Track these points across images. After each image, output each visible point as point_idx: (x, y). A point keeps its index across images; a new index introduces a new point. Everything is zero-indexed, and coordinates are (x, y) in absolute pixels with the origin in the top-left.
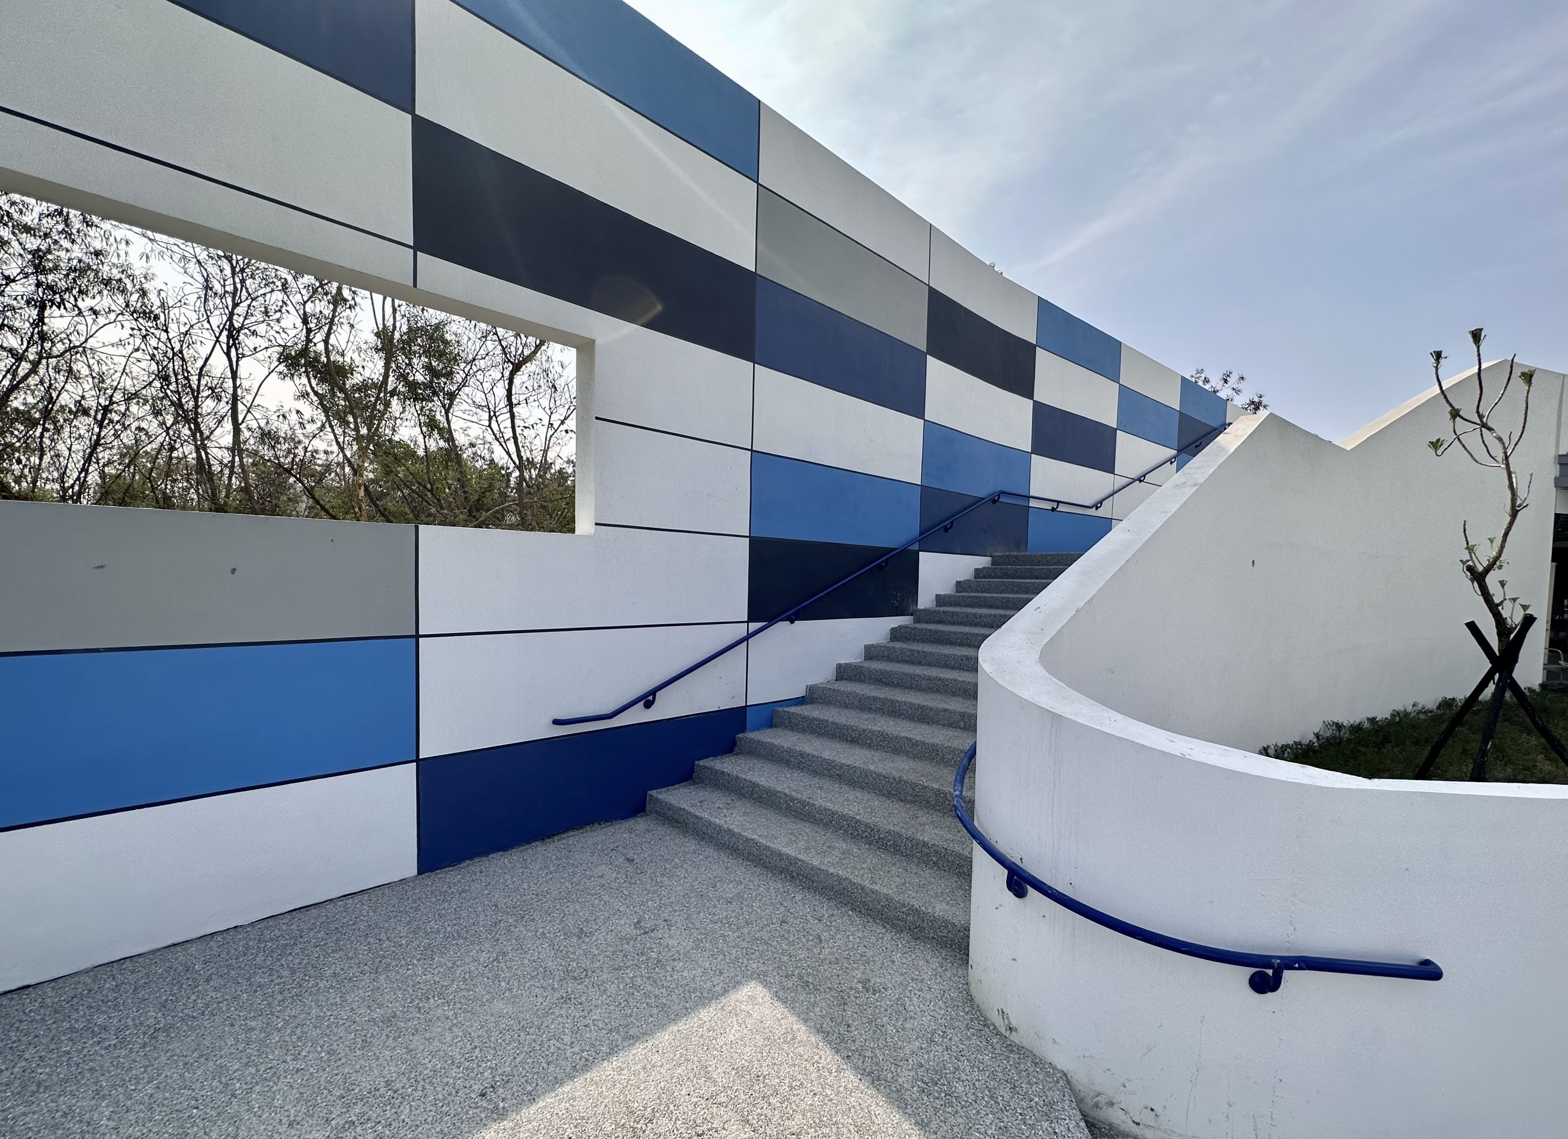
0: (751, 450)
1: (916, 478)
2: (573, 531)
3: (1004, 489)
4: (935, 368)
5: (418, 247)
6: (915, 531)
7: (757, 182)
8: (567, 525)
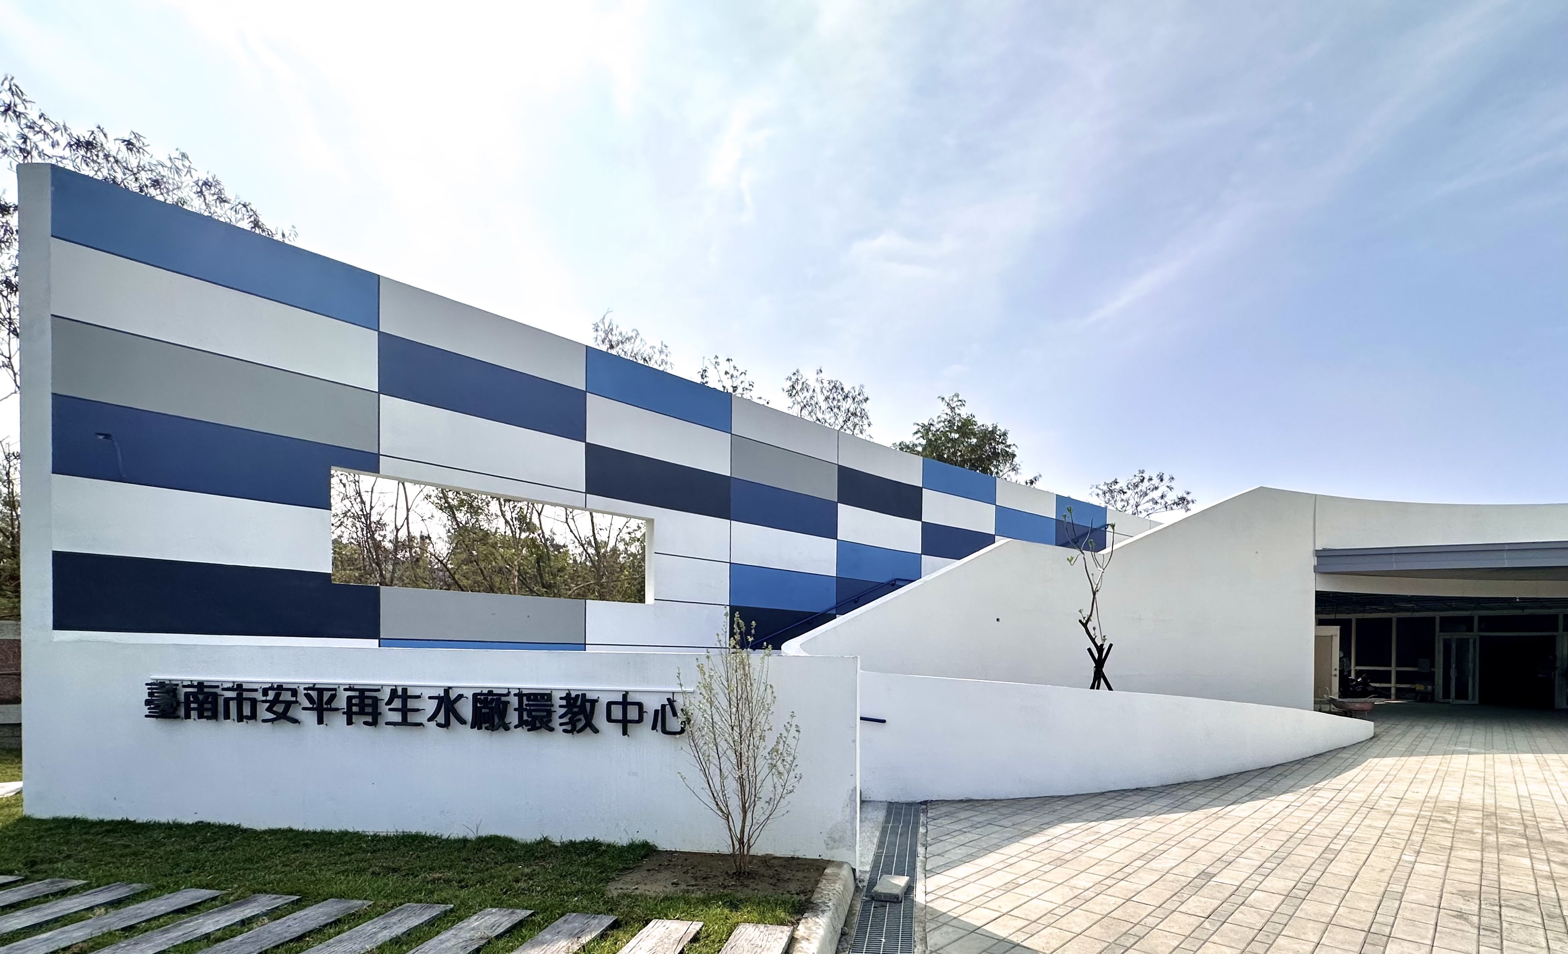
0: (730, 563)
1: (833, 573)
2: (644, 602)
3: (899, 577)
4: (844, 510)
5: (588, 491)
6: (833, 603)
7: (731, 433)
8: (642, 600)
